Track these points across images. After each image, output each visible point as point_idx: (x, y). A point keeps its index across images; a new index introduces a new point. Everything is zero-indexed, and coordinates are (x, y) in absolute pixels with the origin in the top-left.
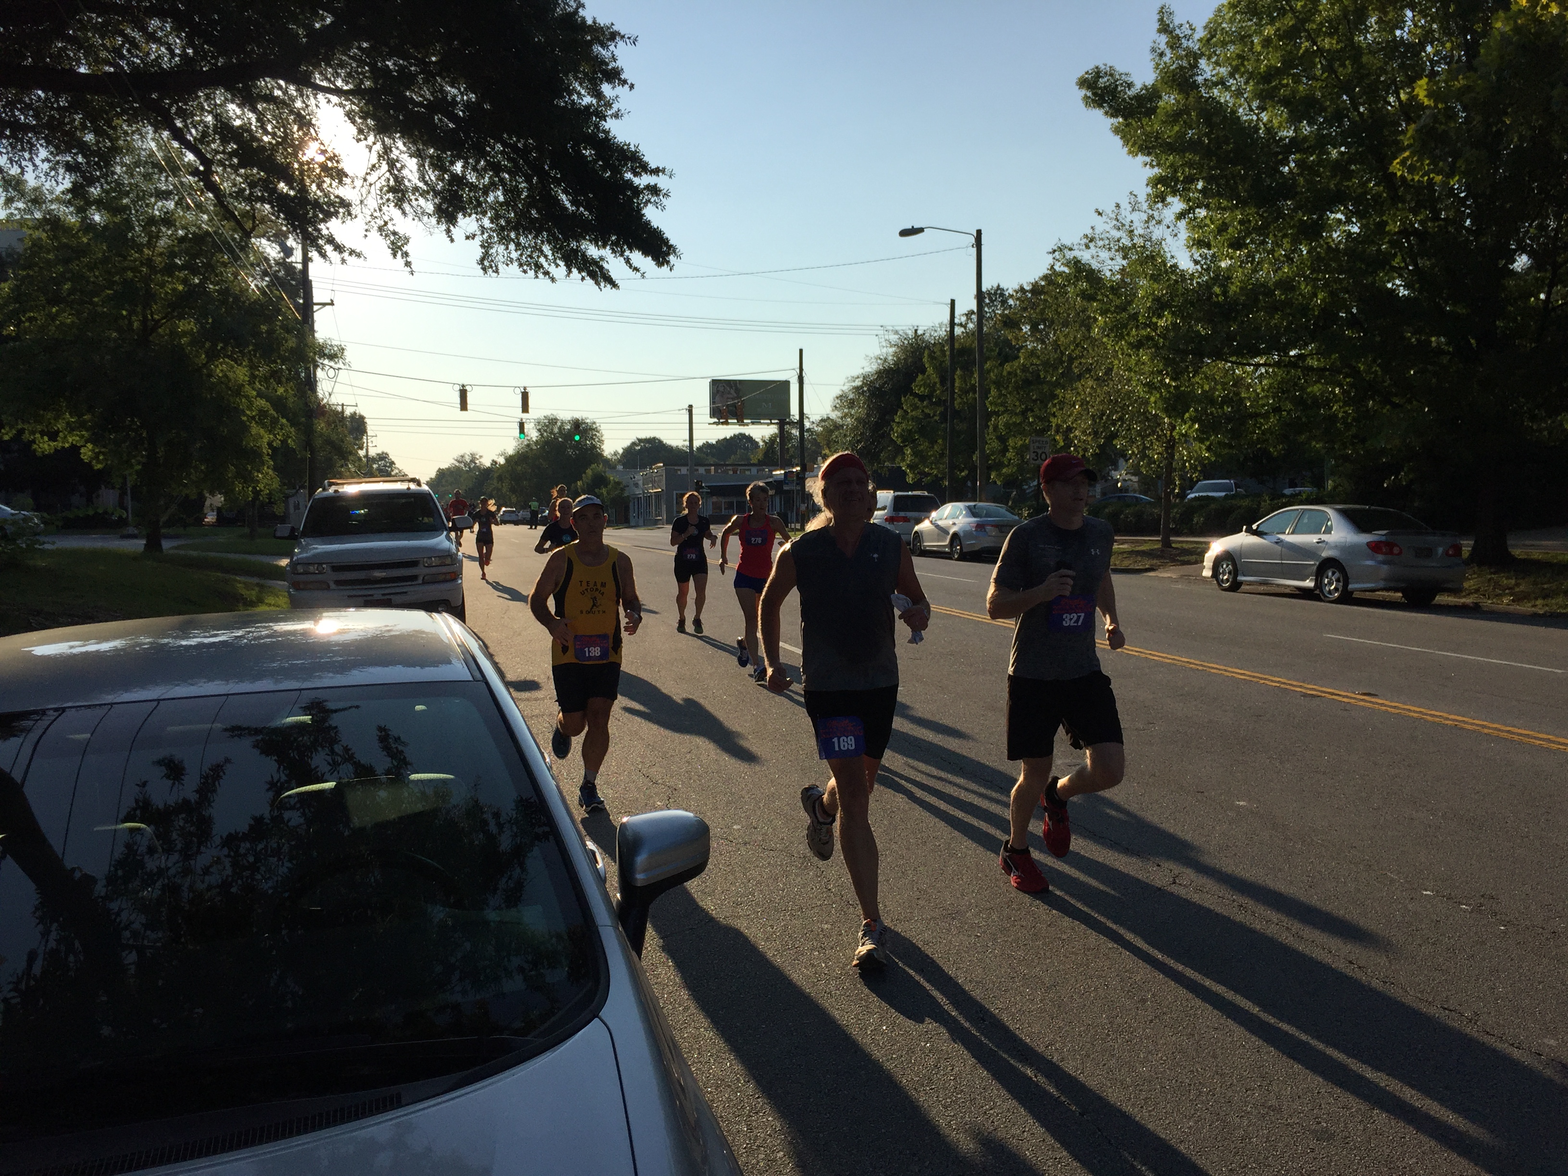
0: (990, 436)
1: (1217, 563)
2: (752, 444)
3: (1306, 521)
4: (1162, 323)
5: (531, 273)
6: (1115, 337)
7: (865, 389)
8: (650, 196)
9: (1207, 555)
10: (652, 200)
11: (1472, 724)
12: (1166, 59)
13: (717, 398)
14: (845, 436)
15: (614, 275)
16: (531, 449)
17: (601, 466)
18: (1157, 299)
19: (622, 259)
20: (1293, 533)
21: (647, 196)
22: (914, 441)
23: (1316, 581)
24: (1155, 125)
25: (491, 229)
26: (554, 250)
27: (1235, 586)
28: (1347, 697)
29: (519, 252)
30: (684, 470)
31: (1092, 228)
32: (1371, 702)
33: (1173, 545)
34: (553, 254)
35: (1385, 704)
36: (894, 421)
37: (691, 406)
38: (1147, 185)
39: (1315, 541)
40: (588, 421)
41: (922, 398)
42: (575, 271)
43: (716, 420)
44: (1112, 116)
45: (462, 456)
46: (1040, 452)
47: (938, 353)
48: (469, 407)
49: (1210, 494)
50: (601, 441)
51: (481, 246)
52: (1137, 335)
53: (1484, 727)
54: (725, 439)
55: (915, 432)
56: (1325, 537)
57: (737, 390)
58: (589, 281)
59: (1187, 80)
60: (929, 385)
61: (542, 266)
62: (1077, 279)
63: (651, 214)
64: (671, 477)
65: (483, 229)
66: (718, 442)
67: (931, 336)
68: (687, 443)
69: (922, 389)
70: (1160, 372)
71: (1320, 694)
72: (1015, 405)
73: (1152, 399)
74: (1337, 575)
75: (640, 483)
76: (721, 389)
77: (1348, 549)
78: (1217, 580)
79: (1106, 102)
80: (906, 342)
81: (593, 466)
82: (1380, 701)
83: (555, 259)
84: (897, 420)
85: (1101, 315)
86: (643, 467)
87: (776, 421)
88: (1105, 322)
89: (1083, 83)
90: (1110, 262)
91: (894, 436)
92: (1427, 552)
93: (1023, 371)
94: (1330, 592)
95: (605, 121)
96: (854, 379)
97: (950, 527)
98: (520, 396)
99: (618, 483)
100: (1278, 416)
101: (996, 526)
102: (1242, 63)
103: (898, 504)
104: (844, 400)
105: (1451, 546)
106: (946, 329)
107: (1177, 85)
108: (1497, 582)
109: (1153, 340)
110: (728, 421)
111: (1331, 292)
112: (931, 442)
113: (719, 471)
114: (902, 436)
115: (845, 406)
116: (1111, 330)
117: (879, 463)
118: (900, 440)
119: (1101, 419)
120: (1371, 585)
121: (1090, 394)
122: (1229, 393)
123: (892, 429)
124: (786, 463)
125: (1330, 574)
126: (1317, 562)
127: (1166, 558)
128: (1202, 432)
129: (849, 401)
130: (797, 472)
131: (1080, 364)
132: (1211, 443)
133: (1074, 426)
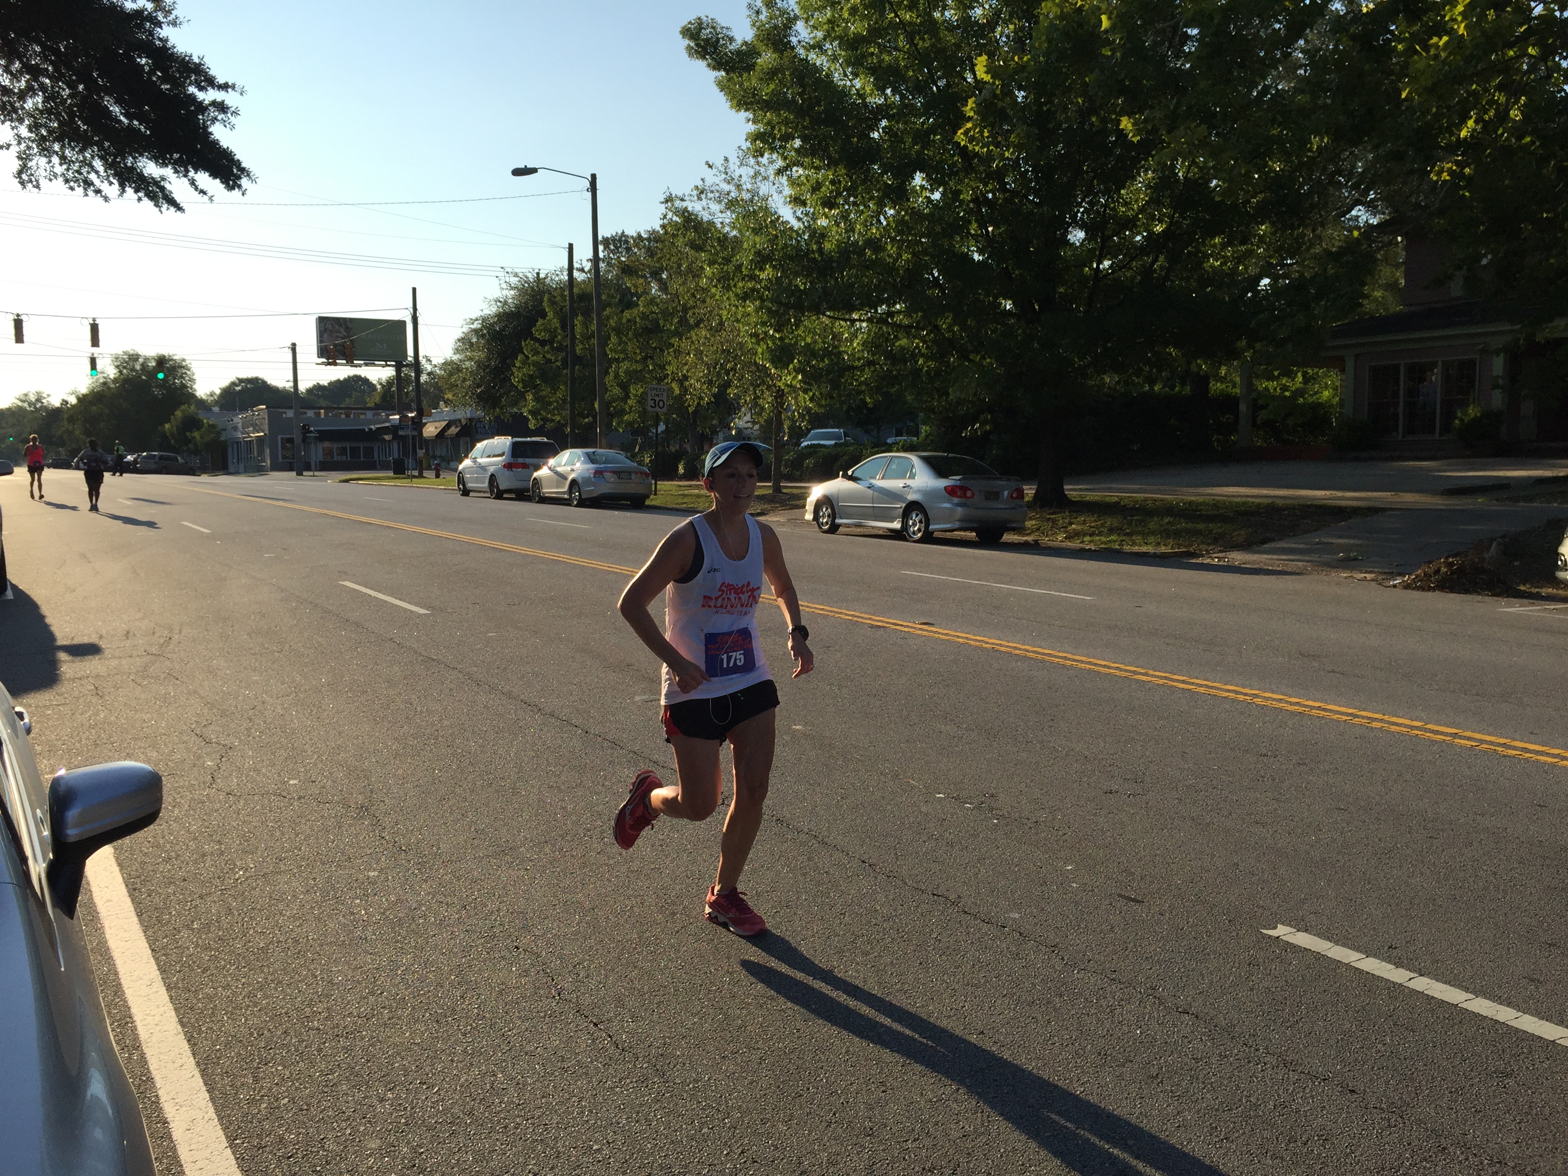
0: (611, 383)
1: (818, 506)
2: (369, 387)
3: (894, 467)
4: (763, 276)
5: (80, 191)
6: (723, 287)
7: (485, 332)
8: (216, 113)
9: (809, 500)
10: (219, 118)
11: (1007, 646)
12: (762, 17)
13: (325, 336)
14: (465, 380)
15: (178, 197)
16: (109, 388)
17: (192, 408)
18: (758, 253)
19: (185, 180)
20: (883, 478)
21: (213, 113)
22: (536, 387)
23: (903, 522)
24: (752, 81)
25: (29, 138)
26: (108, 166)
27: (834, 529)
28: (908, 627)
29: (65, 166)
30: (290, 414)
31: (702, 180)
32: (927, 630)
33: (784, 491)
34: (106, 171)
35: (939, 632)
36: (514, 366)
37: (294, 345)
38: (746, 140)
39: (901, 485)
40: (175, 358)
41: (543, 343)
42: (129, 191)
43: (324, 360)
44: (714, 68)
45: (26, 395)
46: (657, 399)
47: (558, 298)
48: (25, 338)
49: (822, 442)
50: (193, 380)
51: (18, 157)
52: (743, 287)
53: (1015, 648)
54: (339, 380)
55: (537, 378)
56: (909, 482)
57: (347, 329)
58: (147, 203)
59: (781, 41)
60: (549, 331)
61: (92, 184)
62: (687, 229)
63: (218, 132)
64: (275, 421)
65: (20, 139)
66: (330, 384)
67: (552, 280)
68: (292, 384)
69: (543, 334)
70: (764, 324)
71: (885, 625)
72: (635, 353)
73: (760, 350)
74: (920, 517)
75: (240, 426)
76: (330, 327)
77: (930, 494)
78: (818, 523)
79: (708, 54)
80: (526, 285)
81: (183, 407)
82: (934, 629)
83: (108, 176)
84: (518, 365)
85: (709, 265)
86: (244, 409)
87: (394, 363)
88: (713, 273)
89: (686, 32)
90: (720, 215)
91: (515, 381)
92: (994, 496)
93: (642, 319)
94: (914, 533)
95: (161, 28)
96: (473, 321)
97: (569, 474)
98: (89, 327)
99: (213, 426)
100: (872, 368)
101: (614, 472)
102: (833, 28)
103: (516, 450)
104: (465, 343)
105: (1015, 490)
106: (565, 273)
107: (773, 44)
108: (1054, 521)
109: (758, 293)
110: (338, 361)
111: (914, 254)
112: (552, 388)
113: (330, 414)
114: (523, 381)
115: (467, 349)
116: (719, 281)
117: (502, 408)
118: (521, 385)
119: (715, 368)
120: (948, 526)
121: (704, 344)
122: (829, 347)
123: (513, 374)
124: (402, 409)
125: (914, 516)
126: (904, 505)
127: (776, 502)
128: (805, 383)
129: (471, 345)
130: (412, 417)
131: (694, 314)
132: (814, 394)
133: (689, 374)
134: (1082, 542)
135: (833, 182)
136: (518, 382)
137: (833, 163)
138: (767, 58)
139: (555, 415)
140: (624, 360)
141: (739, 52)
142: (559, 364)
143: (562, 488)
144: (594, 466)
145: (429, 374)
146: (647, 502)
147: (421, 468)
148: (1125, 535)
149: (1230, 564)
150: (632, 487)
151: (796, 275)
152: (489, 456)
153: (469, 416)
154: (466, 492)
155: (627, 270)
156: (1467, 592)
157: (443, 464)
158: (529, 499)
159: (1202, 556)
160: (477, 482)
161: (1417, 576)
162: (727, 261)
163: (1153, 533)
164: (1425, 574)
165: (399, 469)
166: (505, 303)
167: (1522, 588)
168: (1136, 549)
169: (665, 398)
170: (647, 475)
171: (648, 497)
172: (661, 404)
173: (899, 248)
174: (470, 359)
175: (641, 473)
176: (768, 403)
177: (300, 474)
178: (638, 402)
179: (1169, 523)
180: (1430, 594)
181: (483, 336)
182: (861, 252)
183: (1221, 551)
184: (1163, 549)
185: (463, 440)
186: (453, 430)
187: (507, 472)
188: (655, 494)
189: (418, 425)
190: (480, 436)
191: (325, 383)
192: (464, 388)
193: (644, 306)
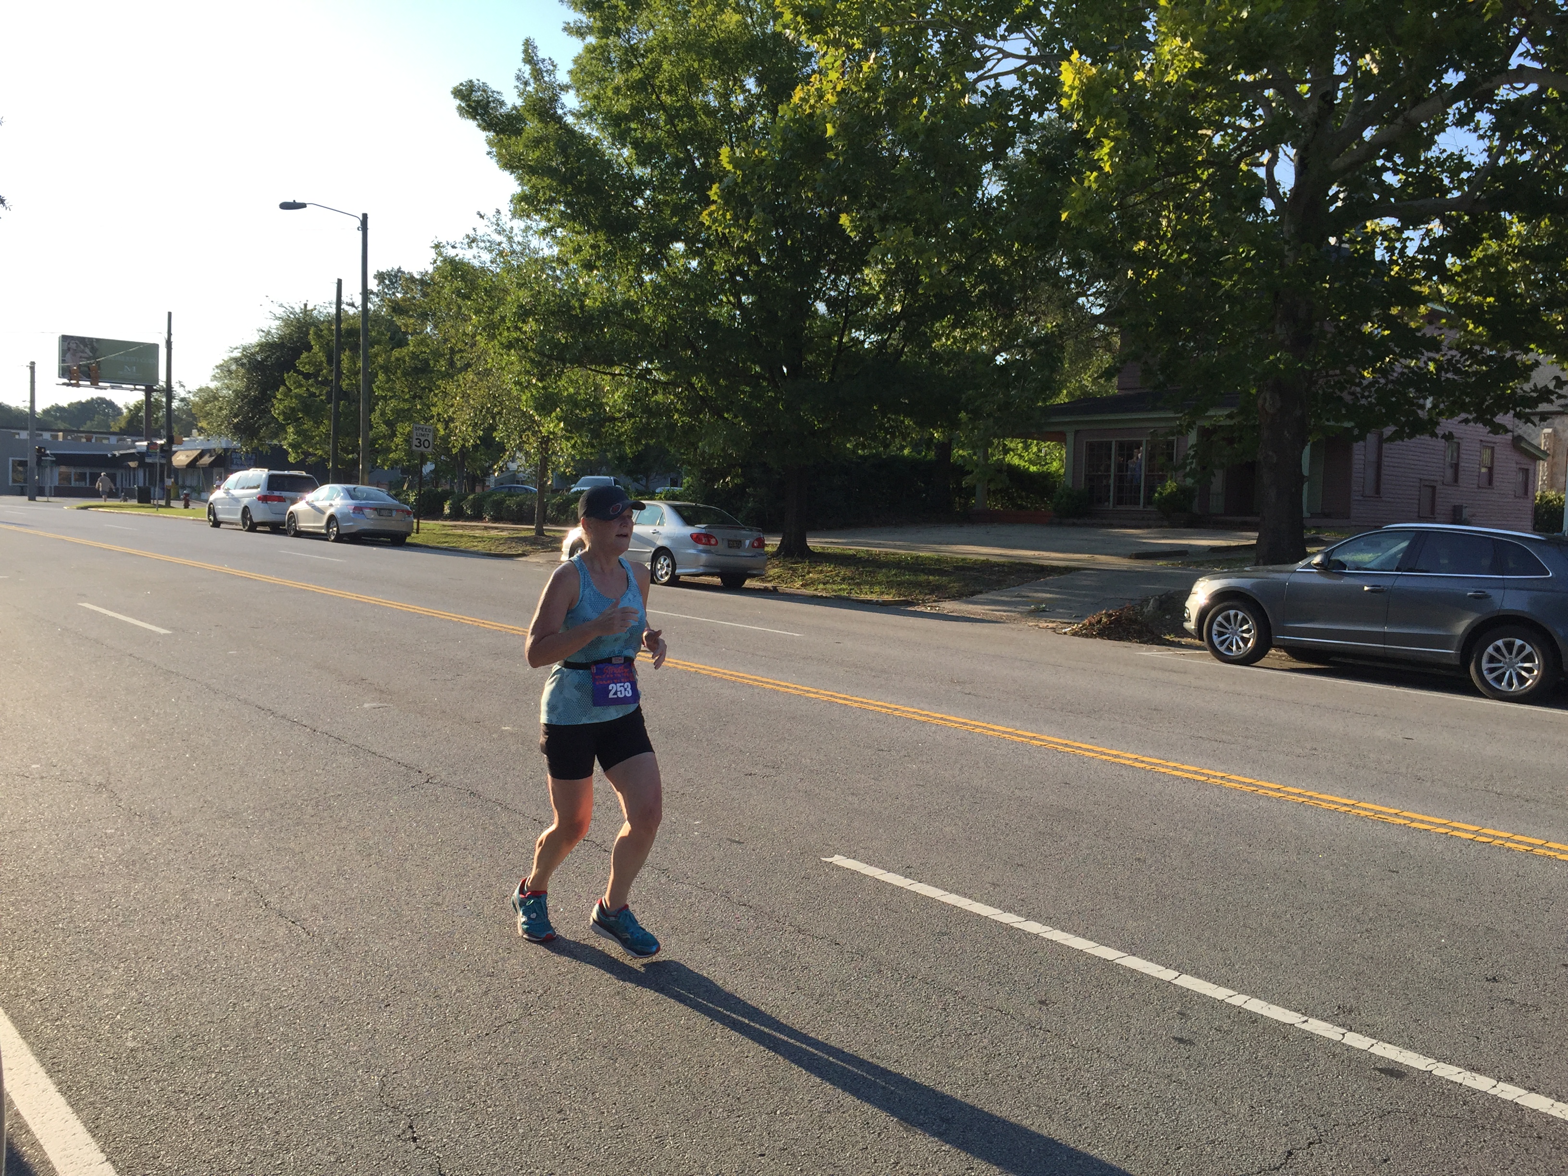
0: (377, 421)
2: (114, 411)
4: (526, 328)
6: (488, 335)
7: (245, 361)
11: (709, 670)
12: (530, 89)
13: (68, 355)
14: (221, 409)
18: (522, 307)
22: (297, 420)
24: (518, 145)
30: (24, 435)
31: (474, 229)
33: (545, 534)
36: (275, 397)
37: (33, 363)
38: (515, 199)
39: (652, 531)
41: (307, 376)
43: (66, 380)
44: (484, 129)
46: (423, 439)
47: (325, 332)
52: (508, 337)
54: (80, 403)
55: (299, 411)
56: (659, 529)
57: (94, 350)
59: (547, 112)
60: (314, 364)
62: (455, 277)
66: (71, 405)
67: (320, 312)
68: (28, 405)
69: (307, 367)
70: (528, 372)
72: (403, 391)
73: (524, 398)
74: (667, 561)
76: (73, 346)
77: (676, 540)
79: (479, 115)
80: (292, 316)
84: (279, 397)
85: (475, 314)
87: (143, 387)
88: (479, 321)
89: (457, 93)
90: (490, 264)
91: (275, 413)
92: (737, 544)
93: (412, 358)
94: (662, 576)
97: (327, 508)
100: (633, 420)
101: (376, 509)
102: (599, 104)
103: (273, 483)
104: (225, 370)
105: (757, 540)
106: (334, 306)
107: (539, 114)
108: (794, 570)
109: (522, 343)
110: (81, 382)
111: (670, 317)
112: (316, 422)
113: (69, 438)
114: (284, 413)
115: (225, 377)
116: (484, 329)
117: (260, 440)
118: (281, 417)
119: (481, 411)
120: (693, 571)
121: (470, 388)
122: (590, 397)
123: (273, 406)
124: (150, 435)
125: (662, 560)
126: (653, 550)
127: (539, 544)
128: (567, 431)
129: (230, 372)
130: (162, 445)
131: (462, 357)
132: (576, 442)
133: (455, 416)
134: (816, 590)
135: (593, 247)
136: (279, 414)
137: (593, 229)
138: (532, 126)
139: (317, 449)
140: (391, 397)
141: (508, 116)
142: (323, 398)
143: (319, 522)
144: (354, 502)
145: (182, 400)
146: (408, 540)
147: (168, 498)
148: (855, 584)
149: (940, 612)
150: (392, 524)
151: (557, 329)
152: (243, 488)
153: (224, 446)
154: (216, 524)
155: (397, 308)
156: (1120, 639)
157: (195, 495)
158: (284, 533)
159: (919, 604)
160: (229, 514)
161: (1084, 625)
162: (492, 310)
163: (880, 584)
164: (1090, 624)
165: (144, 498)
166: (269, 333)
167: (1168, 637)
168: (862, 597)
169: (430, 438)
170: (408, 513)
171: (409, 535)
172: (426, 444)
173: (655, 311)
174: (228, 388)
175: (403, 511)
176: (534, 448)
177: (32, 499)
178: (406, 440)
179: (895, 574)
180: (1091, 640)
181: (243, 365)
182: (620, 314)
183: (935, 601)
184: (886, 598)
185: (215, 470)
186: (207, 460)
187: (261, 505)
188: (418, 533)
189: (167, 452)
190: (235, 467)
191: (64, 404)
192: (219, 417)
193: (414, 346)
